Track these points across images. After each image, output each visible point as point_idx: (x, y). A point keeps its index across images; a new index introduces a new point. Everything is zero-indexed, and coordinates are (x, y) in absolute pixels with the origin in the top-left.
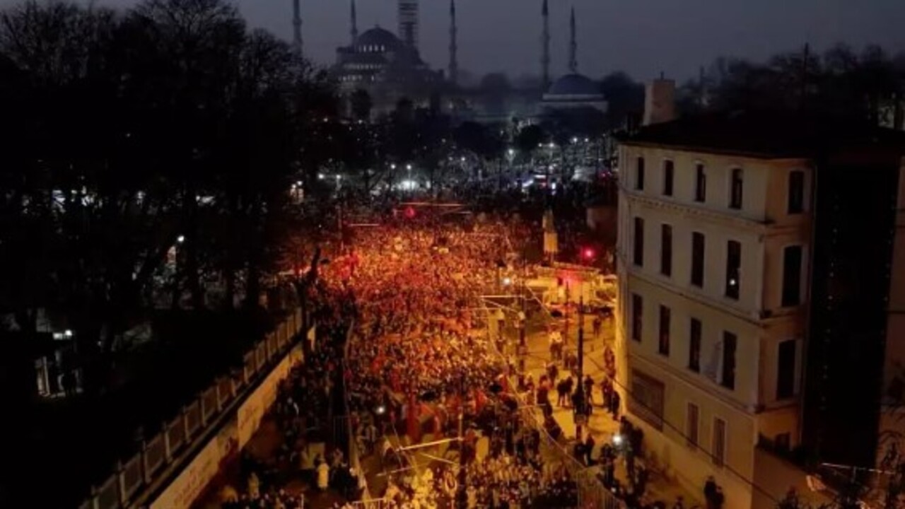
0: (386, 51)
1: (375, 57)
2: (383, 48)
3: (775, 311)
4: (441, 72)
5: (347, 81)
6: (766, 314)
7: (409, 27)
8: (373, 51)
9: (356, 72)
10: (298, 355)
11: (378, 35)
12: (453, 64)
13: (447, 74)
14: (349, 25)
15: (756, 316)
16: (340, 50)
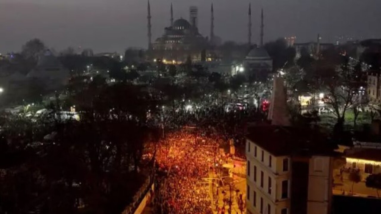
0: (184, 29)
1: (179, 32)
2: (183, 28)
3: (280, 200)
4: (207, 38)
5: (168, 43)
6: (277, 201)
7: (194, 19)
8: (179, 29)
9: (172, 39)
10: (149, 194)
11: (182, 22)
12: (212, 34)
13: (209, 38)
14: (170, 17)
15: (274, 201)
16: (166, 28)
